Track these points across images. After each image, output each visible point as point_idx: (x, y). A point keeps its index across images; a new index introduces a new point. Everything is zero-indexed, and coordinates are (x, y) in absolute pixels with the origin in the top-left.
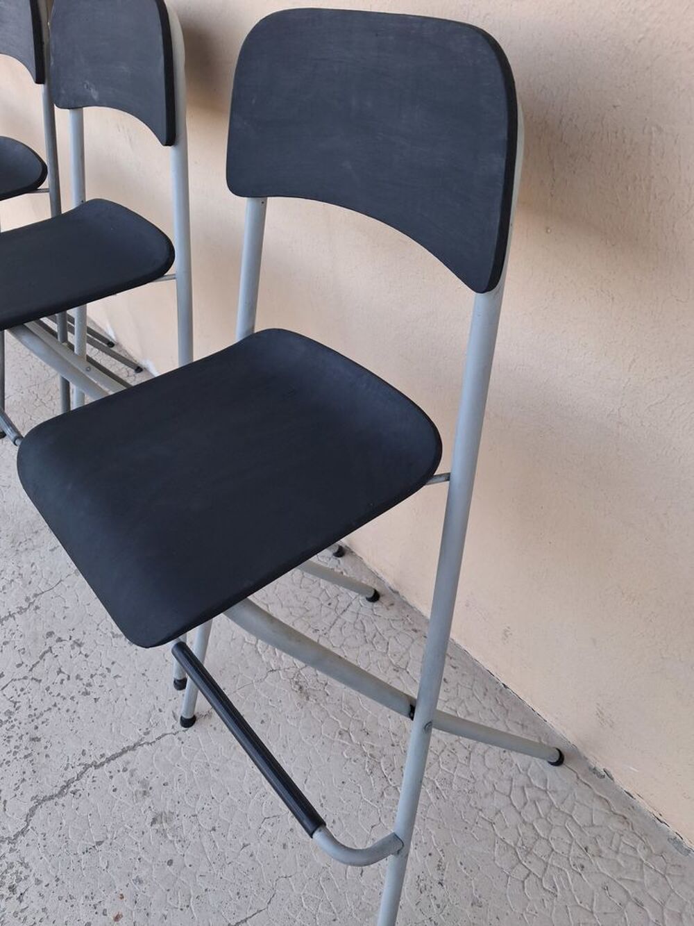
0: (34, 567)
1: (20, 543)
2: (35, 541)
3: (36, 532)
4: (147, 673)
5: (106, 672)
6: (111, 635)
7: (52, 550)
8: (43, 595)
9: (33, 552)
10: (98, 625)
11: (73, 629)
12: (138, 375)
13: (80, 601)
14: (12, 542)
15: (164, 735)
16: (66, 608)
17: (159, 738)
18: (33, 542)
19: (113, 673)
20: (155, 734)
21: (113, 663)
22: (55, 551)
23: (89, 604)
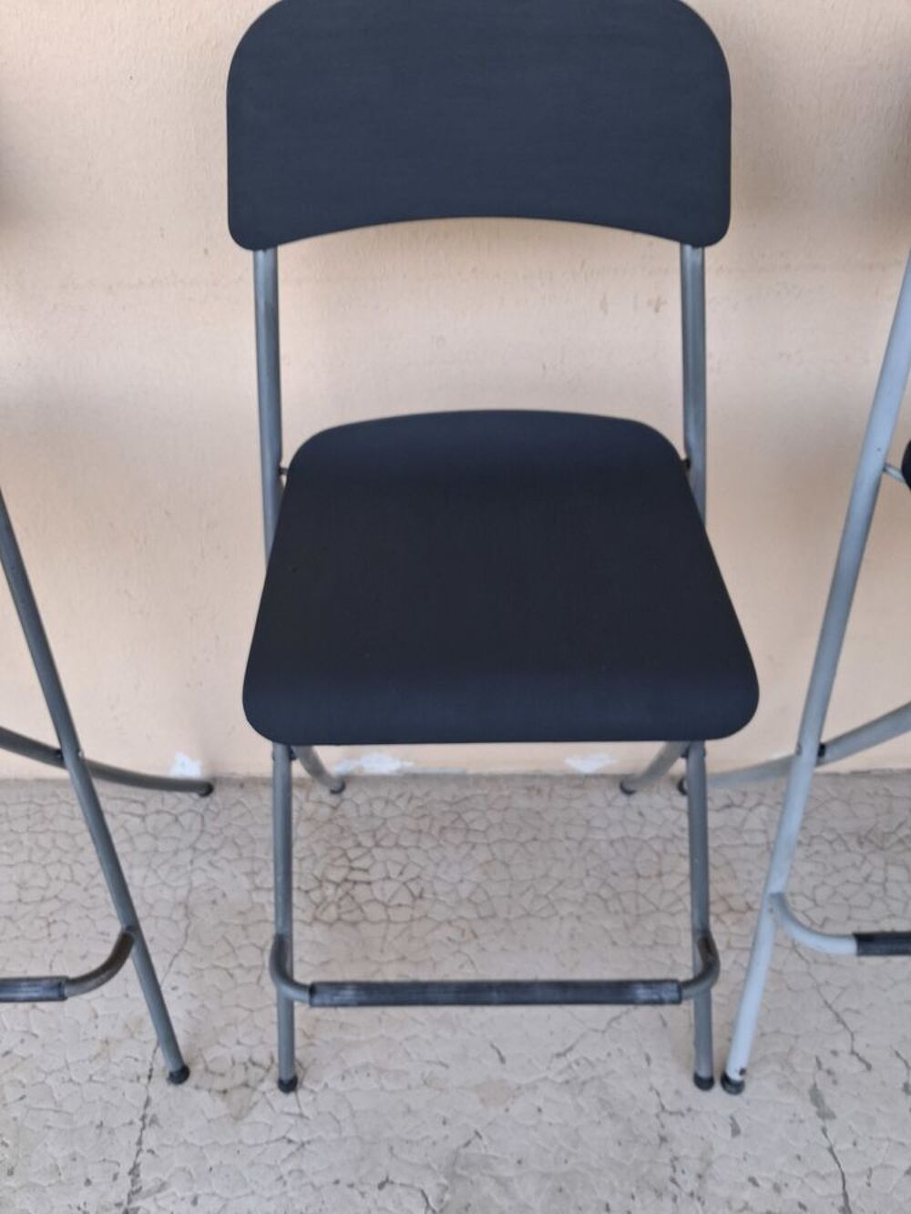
0: (760, 1182)
1: (673, 1181)
2: (683, 1152)
3: (663, 1139)
7: (736, 1131)
8: (852, 1198)
9: (715, 1166)
12: (347, 794)
14: (659, 1194)
18: (686, 1157)
22: (742, 1127)
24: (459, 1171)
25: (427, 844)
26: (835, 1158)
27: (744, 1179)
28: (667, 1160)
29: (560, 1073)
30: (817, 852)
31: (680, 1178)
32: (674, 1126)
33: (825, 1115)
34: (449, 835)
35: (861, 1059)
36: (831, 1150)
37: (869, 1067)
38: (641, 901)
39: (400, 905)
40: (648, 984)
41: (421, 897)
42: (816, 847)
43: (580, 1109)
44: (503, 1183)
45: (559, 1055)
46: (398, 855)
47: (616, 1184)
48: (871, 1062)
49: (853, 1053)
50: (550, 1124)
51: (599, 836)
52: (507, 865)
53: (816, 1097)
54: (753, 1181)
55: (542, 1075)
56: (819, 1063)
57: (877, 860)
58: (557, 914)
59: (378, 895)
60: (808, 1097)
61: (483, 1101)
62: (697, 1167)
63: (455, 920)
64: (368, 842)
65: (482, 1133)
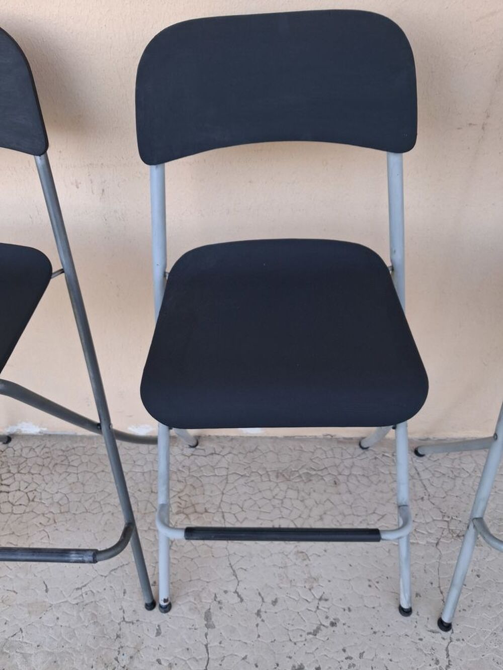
0: (163, 662)
1: (116, 659)
2: (128, 644)
3: (118, 636)
4: (376, 629)
5: (349, 661)
6: (311, 636)
7: (158, 633)
9: (141, 652)
10: (290, 640)
11: (278, 665)
12: (10, 444)
13: (248, 642)
14: (107, 666)
15: (447, 650)
16: (245, 658)
17: (448, 656)
18: (128, 646)
19: (355, 655)
20: (442, 656)
21: (344, 650)
22: (163, 631)
23: (259, 636)
24: (5, 650)
25: (45, 472)
26: (207, 650)
27: (154, 660)
28: (117, 648)
29: (75, 599)
30: (252, 481)
31: (120, 658)
32: (126, 629)
33: (209, 626)
34: (58, 468)
35: (239, 596)
36: (206, 646)
37: (242, 600)
38: (149, 505)
39: (20, 505)
40: (78, 551)
41: (33, 501)
42: (252, 478)
43: (79, 618)
44: (25, 656)
45: (78, 589)
46: (28, 477)
47: (86, 659)
48: (244, 598)
49: (236, 592)
50: (61, 626)
51: (138, 469)
52: (83, 484)
53: (208, 616)
54: (159, 661)
55: (65, 600)
56: (216, 597)
57: (283, 486)
58: (102, 511)
59: (11, 499)
60: (203, 616)
61: (29, 613)
62: (131, 652)
63: (47, 514)
64: (14, 470)
65: (23, 630)
